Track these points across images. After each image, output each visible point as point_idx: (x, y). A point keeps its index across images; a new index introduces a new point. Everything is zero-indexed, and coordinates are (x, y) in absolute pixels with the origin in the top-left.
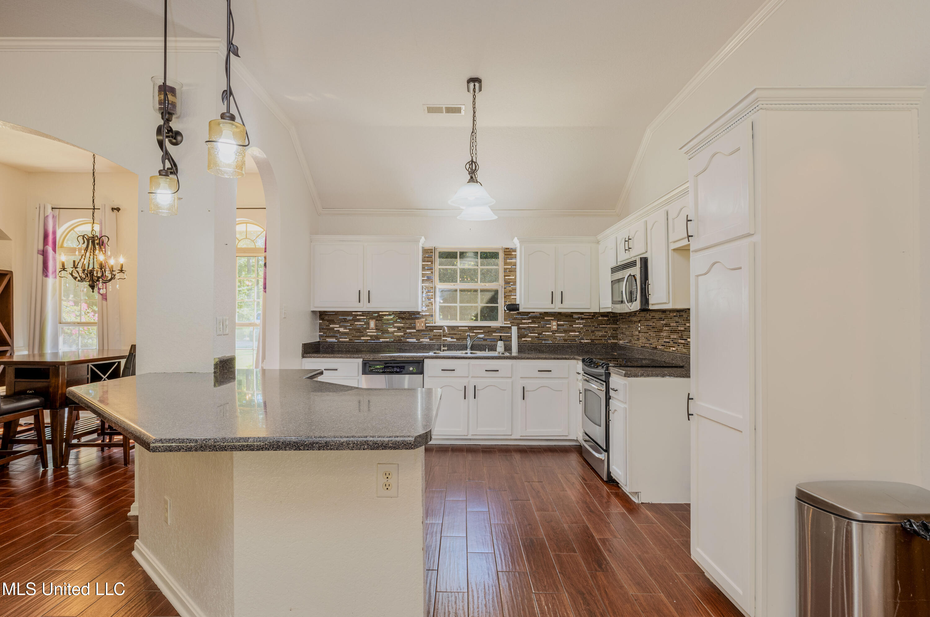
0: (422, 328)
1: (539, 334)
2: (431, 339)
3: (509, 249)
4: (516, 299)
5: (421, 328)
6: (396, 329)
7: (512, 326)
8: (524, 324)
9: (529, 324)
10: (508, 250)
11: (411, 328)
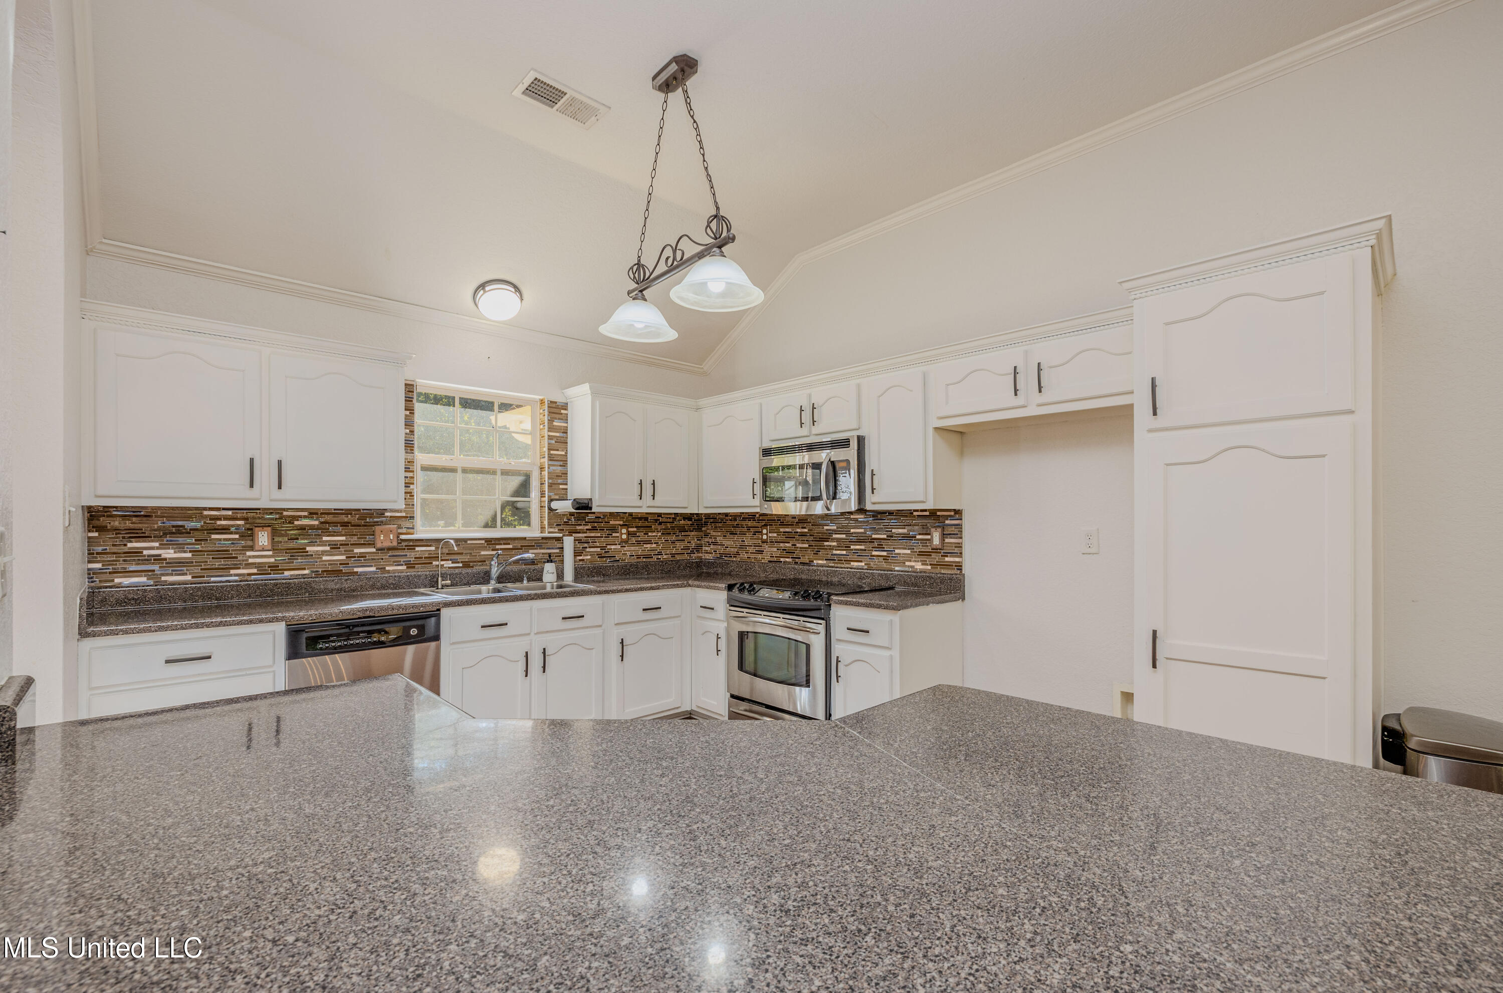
0: (390, 544)
1: (602, 548)
2: (410, 566)
3: (556, 403)
4: (567, 489)
5: (387, 544)
6: (328, 548)
7: (564, 535)
8: (579, 533)
9: (586, 533)
10: (554, 405)
11: (364, 544)
